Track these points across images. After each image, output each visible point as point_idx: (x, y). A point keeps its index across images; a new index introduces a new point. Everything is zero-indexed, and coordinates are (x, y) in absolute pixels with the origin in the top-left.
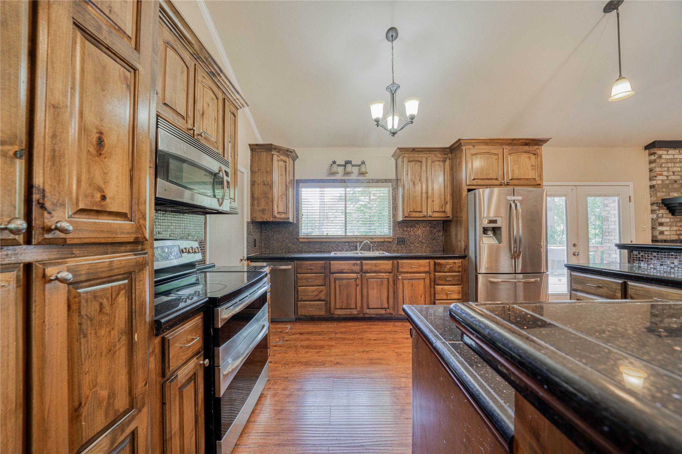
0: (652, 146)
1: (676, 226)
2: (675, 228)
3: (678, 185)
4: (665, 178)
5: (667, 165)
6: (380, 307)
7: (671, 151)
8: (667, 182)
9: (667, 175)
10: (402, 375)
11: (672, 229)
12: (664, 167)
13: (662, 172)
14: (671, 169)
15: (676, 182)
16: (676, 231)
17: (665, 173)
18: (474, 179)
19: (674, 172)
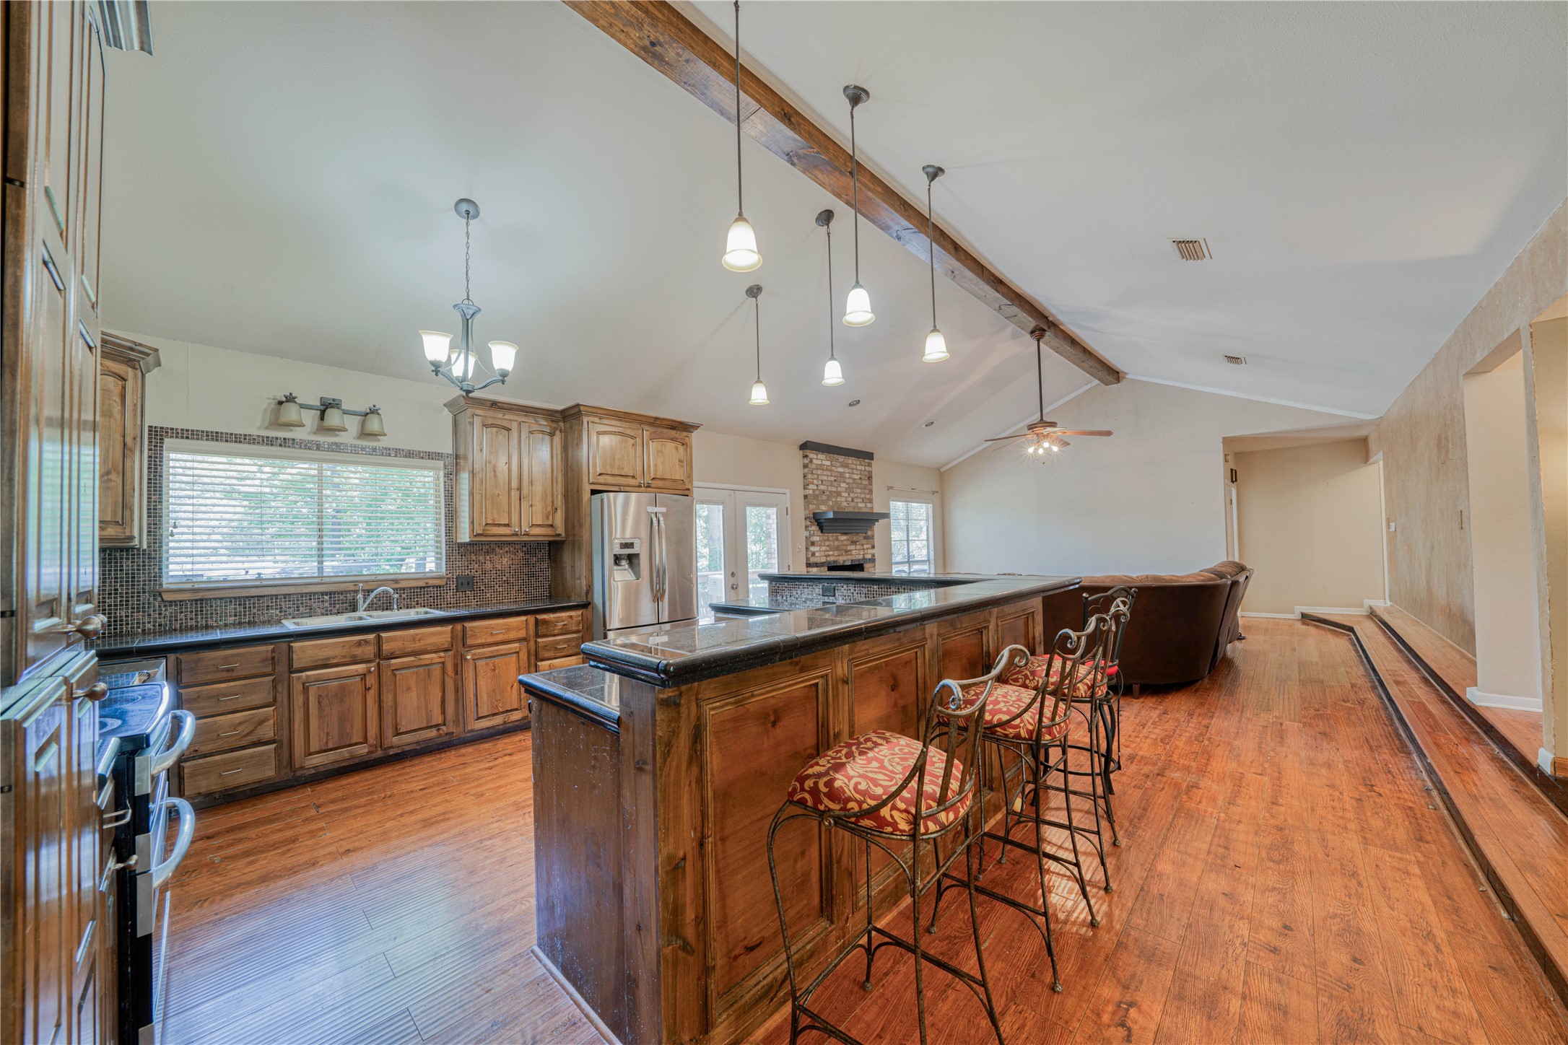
0: (805, 446)
1: (824, 545)
2: (824, 548)
3: (826, 497)
4: (815, 487)
5: (817, 472)
6: (424, 725)
7: (821, 456)
8: (817, 493)
10: (492, 820)
11: (821, 550)
12: (815, 474)
13: (813, 479)
14: (820, 478)
15: (824, 493)
16: (825, 551)
17: (816, 482)
18: (600, 474)
19: (822, 481)
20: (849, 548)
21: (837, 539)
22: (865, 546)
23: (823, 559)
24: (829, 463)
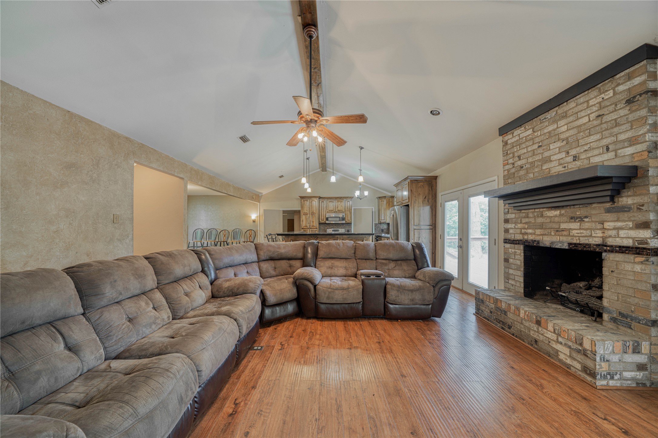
1: (521, 223)
2: (519, 226)
3: (524, 171)
5: (512, 150)
7: (517, 132)
8: (513, 171)
9: (513, 162)
11: (516, 227)
12: (510, 154)
13: (507, 160)
14: (516, 154)
15: (522, 167)
16: (521, 229)
17: (511, 161)
19: (519, 157)
20: (563, 226)
21: (542, 216)
22: (607, 225)
23: (519, 237)
24: (530, 132)
